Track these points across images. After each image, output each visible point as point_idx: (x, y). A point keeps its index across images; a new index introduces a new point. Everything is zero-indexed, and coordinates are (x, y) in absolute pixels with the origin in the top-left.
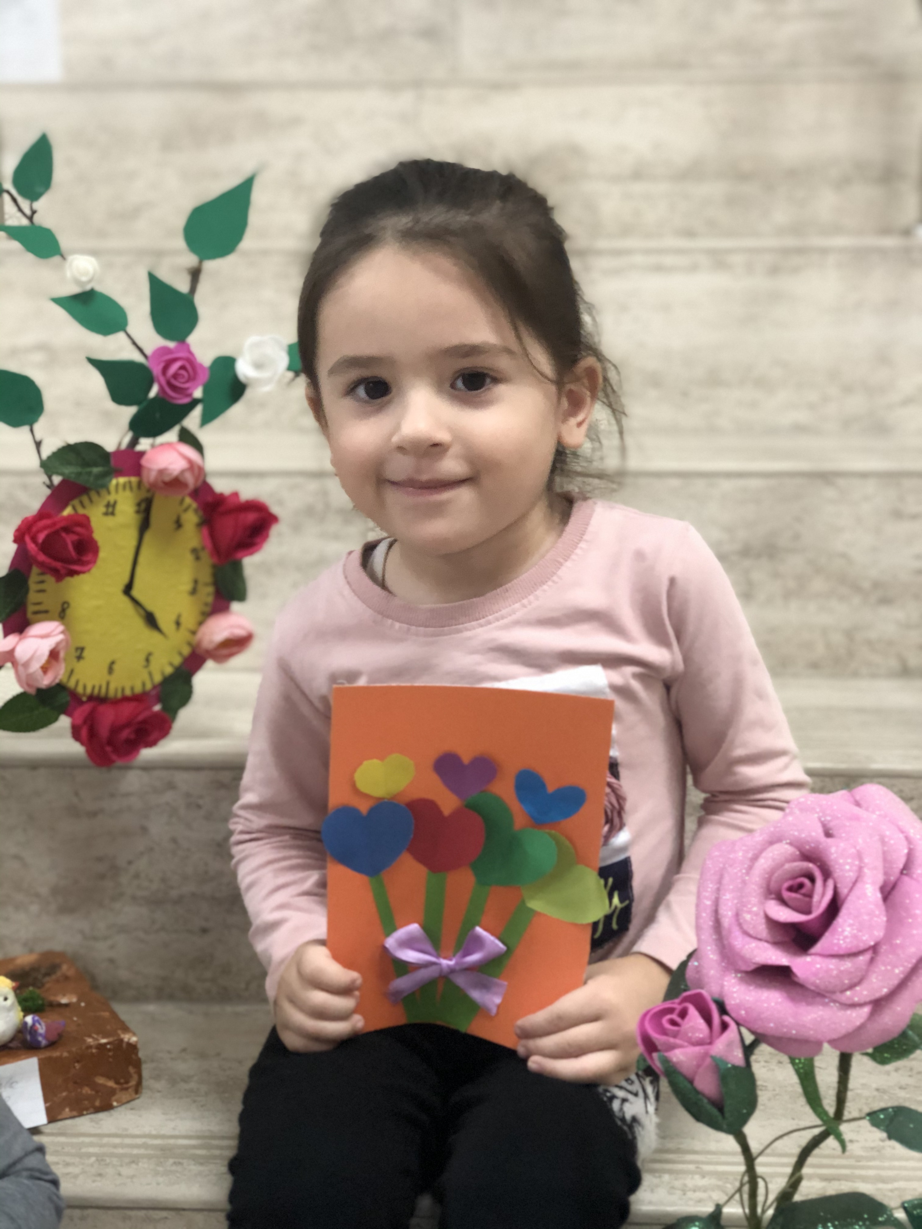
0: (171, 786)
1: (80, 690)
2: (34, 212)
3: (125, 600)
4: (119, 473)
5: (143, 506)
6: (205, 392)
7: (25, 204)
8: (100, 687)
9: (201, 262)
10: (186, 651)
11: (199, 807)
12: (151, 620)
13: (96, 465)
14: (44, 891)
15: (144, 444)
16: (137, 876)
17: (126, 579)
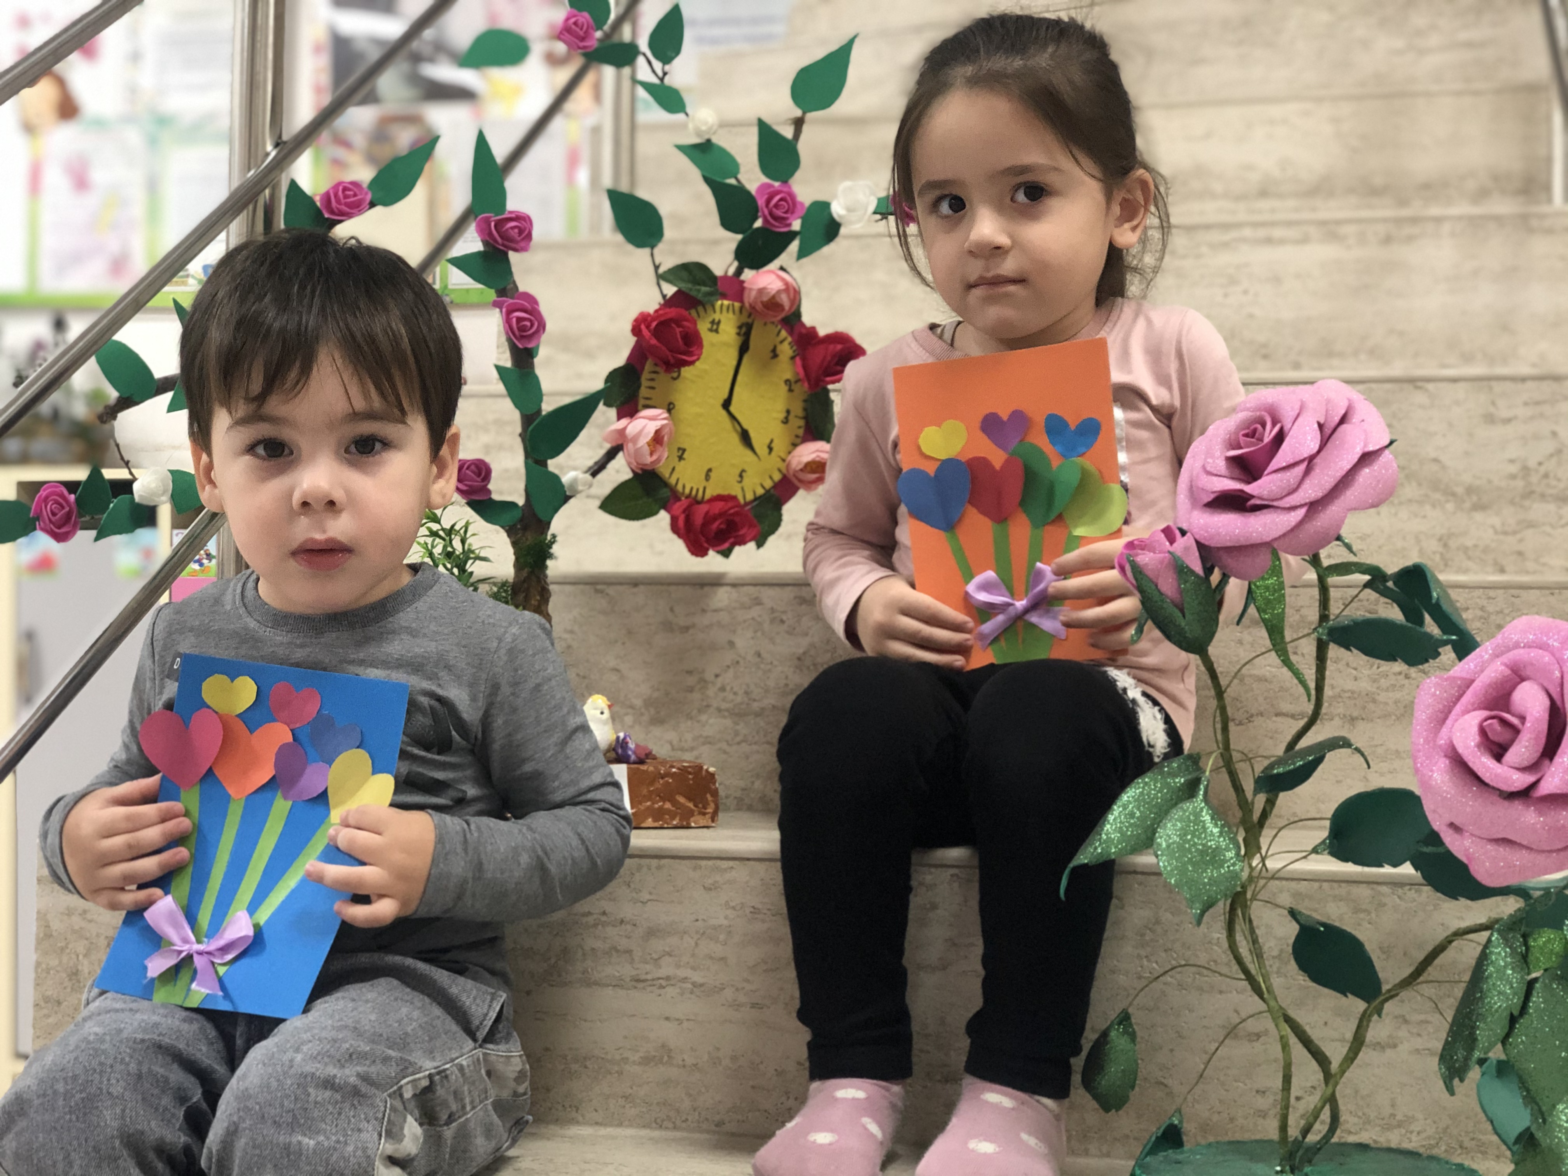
0: (757, 602)
1: (680, 488)
2: (665, 74)
3: (724, 413)
4: (724, 296)
5: (744, 330)
6: (803, 225)
7: (658, 65)
8: (698, 490)
9: (804, 113)
10: (777, 477)
11: (782, 621)
12: (745, 438)
13: (705, 285)
14: (638, 702)
15: (748, 274)
16: (723, 689)
17: (725, 395)
